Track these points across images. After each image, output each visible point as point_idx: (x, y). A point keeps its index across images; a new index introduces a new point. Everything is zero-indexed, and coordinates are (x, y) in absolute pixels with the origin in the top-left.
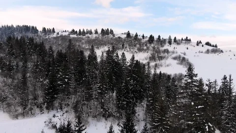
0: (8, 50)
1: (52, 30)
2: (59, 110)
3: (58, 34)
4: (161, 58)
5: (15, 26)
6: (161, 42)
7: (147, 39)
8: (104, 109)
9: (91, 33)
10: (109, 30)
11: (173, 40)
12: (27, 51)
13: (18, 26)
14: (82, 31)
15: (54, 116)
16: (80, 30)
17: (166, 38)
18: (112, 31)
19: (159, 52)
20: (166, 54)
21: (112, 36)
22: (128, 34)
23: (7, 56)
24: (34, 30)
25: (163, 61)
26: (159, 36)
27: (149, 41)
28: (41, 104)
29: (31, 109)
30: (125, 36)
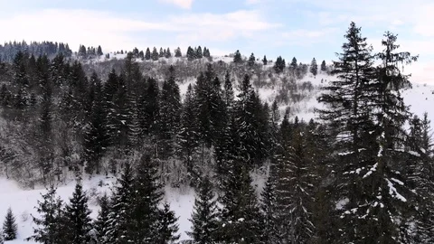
0: (17, 76)
1: (96, 50)
2: (110, 175)
3: (108, 56)
4: (297, 98)
5: (29, 44)
6: (298, 69)
7: (273, 65)
8: (193, 172)
9: (168, 54)
10: (203, 49)
11: (319, 67)
12: (51, 78)
13: (35, 43)
14: (151, 51)
15: (101, 184)
16: (148, 49)
17: (306, 63)
18: (207, 52)
19: (293, 87)
20: (307, 91)
21: (206, 60)
22: (237, 57)
23: (14, 84)
24: (64, 49)
25: (301, 104)
26: (294, 60)
27: (275, 68)
28: (76, 163)
29: (58, 173)
30: (232, 59)
